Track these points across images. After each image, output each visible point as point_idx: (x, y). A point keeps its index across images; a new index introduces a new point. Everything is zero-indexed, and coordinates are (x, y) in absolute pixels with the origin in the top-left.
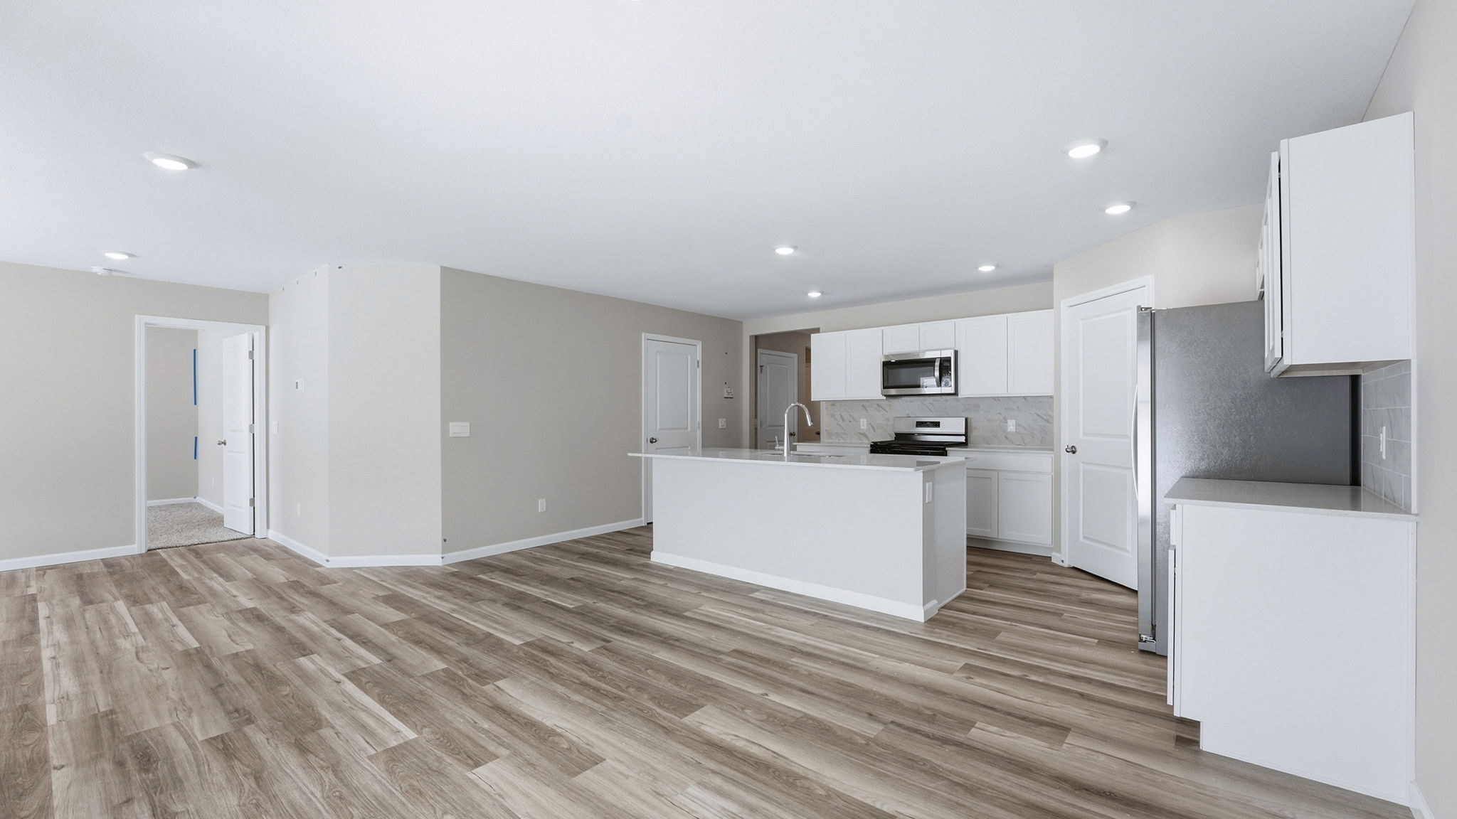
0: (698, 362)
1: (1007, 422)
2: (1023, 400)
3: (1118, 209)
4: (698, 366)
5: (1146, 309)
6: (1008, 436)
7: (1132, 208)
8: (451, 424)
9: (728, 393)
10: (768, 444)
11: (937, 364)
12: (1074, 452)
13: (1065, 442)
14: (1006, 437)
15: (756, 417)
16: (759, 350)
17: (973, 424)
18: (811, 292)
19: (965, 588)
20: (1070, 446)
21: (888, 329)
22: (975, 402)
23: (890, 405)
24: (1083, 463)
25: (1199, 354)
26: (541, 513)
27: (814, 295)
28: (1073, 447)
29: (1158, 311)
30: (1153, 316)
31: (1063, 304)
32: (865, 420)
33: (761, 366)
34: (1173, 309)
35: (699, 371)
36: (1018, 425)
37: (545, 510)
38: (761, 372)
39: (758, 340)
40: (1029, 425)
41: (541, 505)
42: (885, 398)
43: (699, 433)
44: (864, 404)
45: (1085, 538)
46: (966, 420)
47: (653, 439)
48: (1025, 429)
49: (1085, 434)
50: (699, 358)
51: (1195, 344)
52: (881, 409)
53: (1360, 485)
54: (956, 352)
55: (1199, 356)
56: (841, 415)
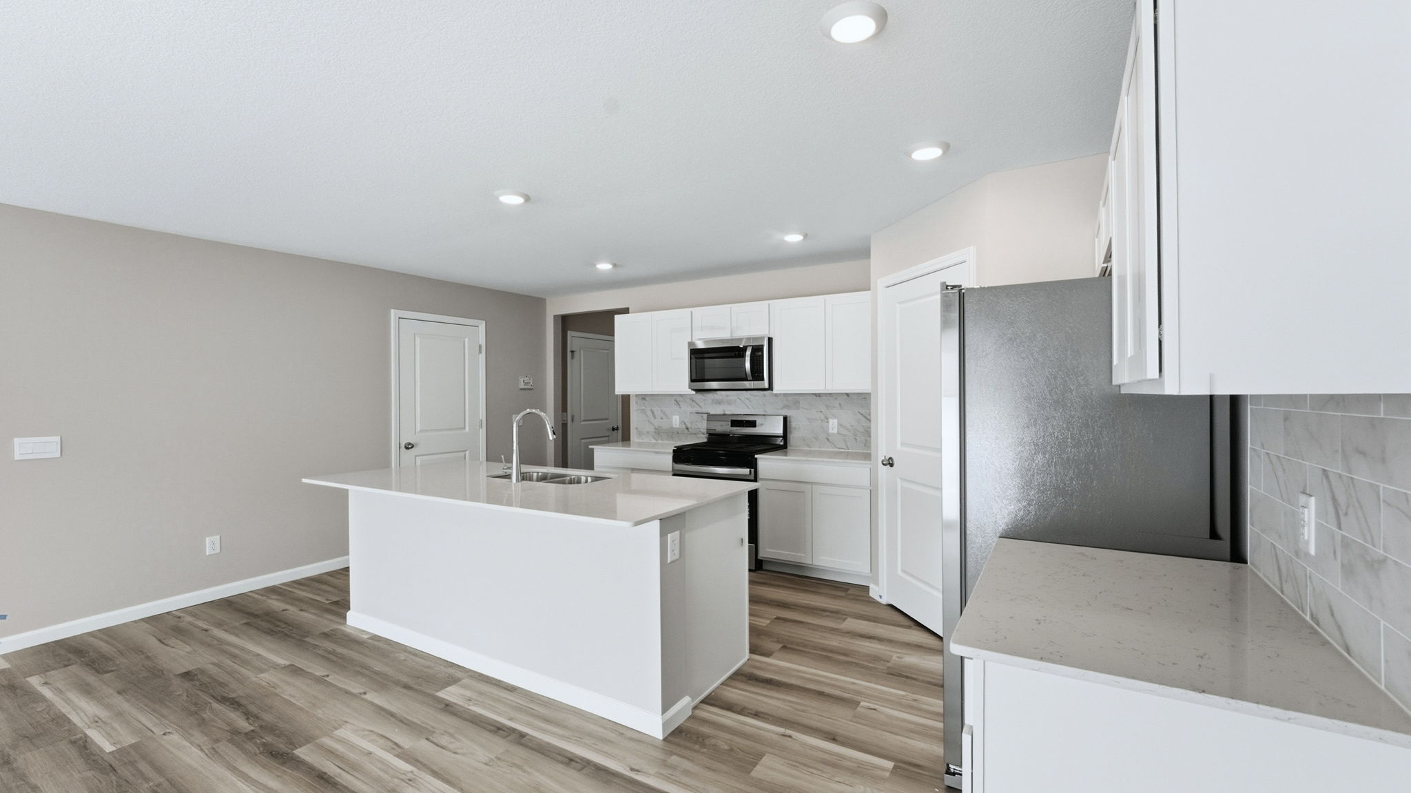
0: (480, 347)
1: (828, 422)
2: (846, 397)
3: (928, 154)
4: (480, 351)
5: (953, 287)
6: (829, 438)
7: (944, 153)
8: (17, 441)
9: (526, 384)
10: (583, 441)
11: (748, 353)
12: (892, 465)
13: (882, 453)
14: (828, 439)
15: (564, 409)
16: (570, 334)
17: (793, 424)
18: (598, 264)
19: (747, 655)
20: (887, 458)
21: (696, 310)
22: (795, 399)
23: (704, 400)
24: (901, 479)
25: (1024, 355)
26: (209, 555)
27: (604, 267)
28: (890, 458)
29: (967, 289)
30: (961, 297)
31: (880, 283)
32: (678, 417)
33: (572, 352)
34: (988, 287)
35: (482, 357)
36: (840, 425)
37: (218, 551)
38: (572, 358)
39: (566, 323)
40: (851, 426)
41: (211, 545)
42: (694, 392)
43: (482, 433)
44: (677, 399)
45: (904, 571)
46: (785, 419)
47: (409, 444)
48: (847, 429)
49: (903, 444)
50: (482, 341)
51: (1018, 341)
52: (695, 404)
53: (1247, 563)
54: (770, 340)
55: (1023, 358)
56: (651, 410)
